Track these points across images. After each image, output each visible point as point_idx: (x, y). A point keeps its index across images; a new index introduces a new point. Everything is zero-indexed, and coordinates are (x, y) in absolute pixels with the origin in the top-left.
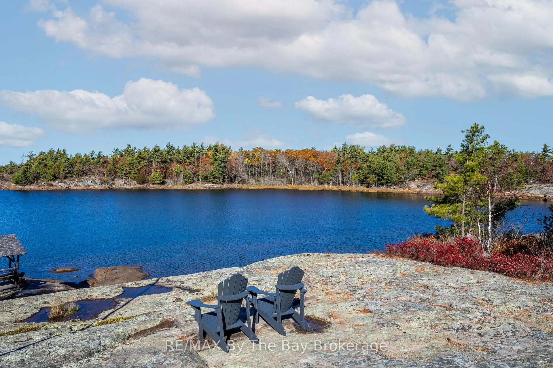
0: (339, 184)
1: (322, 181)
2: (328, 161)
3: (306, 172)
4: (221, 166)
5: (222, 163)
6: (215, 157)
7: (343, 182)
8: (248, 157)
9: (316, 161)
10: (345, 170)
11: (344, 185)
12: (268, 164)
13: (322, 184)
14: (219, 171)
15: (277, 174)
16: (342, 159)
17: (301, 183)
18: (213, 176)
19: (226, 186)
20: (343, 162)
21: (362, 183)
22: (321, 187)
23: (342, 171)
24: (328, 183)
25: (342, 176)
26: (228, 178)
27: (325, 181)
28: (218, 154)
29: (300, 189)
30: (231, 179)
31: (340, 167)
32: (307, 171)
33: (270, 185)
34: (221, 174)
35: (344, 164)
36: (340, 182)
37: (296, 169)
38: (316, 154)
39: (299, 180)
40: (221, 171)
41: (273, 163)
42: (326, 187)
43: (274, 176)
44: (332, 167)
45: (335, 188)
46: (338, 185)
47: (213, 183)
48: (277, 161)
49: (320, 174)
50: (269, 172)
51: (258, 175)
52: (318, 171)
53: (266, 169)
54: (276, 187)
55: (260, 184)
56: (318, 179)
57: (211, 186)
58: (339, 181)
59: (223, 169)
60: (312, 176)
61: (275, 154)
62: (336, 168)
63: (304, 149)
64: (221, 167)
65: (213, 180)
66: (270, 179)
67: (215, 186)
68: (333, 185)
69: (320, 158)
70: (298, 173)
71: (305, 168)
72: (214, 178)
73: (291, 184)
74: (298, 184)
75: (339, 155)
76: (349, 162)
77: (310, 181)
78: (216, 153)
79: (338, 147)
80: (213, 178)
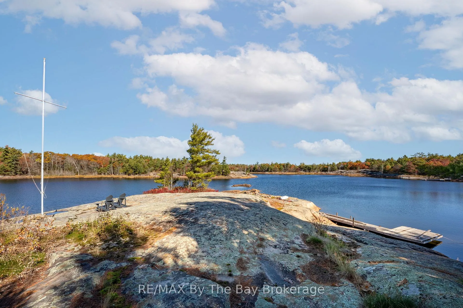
0: (111, 174)
1: (100, 173)
2: (104, 162)
3: (88, 168)
4: (12, 163)
5: (13, 161)
6: (6, 157)
7: (114, 173)
8: (39, 158)
9: (96, 161)
10: (115, 167)
11: (114, 174)
12: (58, 163)
13: (100, 174)
14: (10, 167)
15: (66, 169)
16: (113, 161)
17: (85, 174)
18: (4, 170)
19: (18, 177)
20: (114, 162)
21: (125, 173)
22: (100, 176)
23: (113, 167)
24: (104, 174)
25: (113, 169)
26: (20, 171)
27: (102, 172)
28: (9, 154)
29: (85, 177)
30: (23, 172)
31: (112, 165)
32: (90, 167)
33: (60, 175)
34: (13, 169)
35: (114, 163)
36: (112, 173)
37: (81, 166)
38: (95, 158)
39: (84, 172)
40: (13, 167)
41: (62, 162)
42: (103, 176)
43: (63, 170)
44: (107, 165)
45: (109, 176)
46: (111, 175)
47: (5, 175)
48: (66, 161)
49: (99, 169)
50: (59, 168)
51: (49, 169)
52: (97, 167)
53: (56, 165)
54: (65, 177)
55: (51, 175)
56: (98, 172)
57: (2, 177)
58: (111, 173)
59: (15, 165)
60: (93, 170)
61: (64, 157)
62: (109, 166)
63: (87, 155)
64: (13, 164)
65: (3, 173)
66: (60, 172)
67: (7, 177)
68: (108, 175)
69: (98, 160)
70: (83, 168)
71: (88, 165)
72: (6, 171)
73: (77, 174)
74: (83, 175)
75: (111, 159)
76: (118, 163)
77: (91, 173)
78: (7, 153)
79: (110, 155)
80: (4, 171)
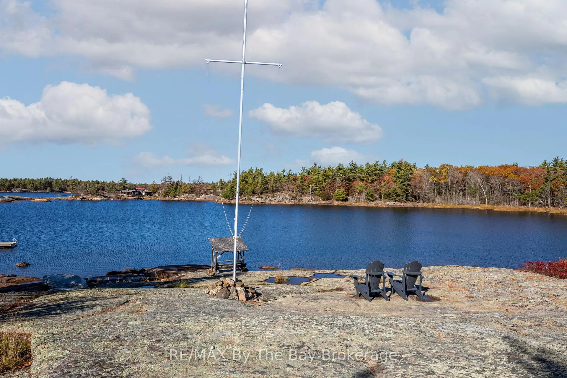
0: (547, 205)
1: (524, 201)
2: (533, 179)
3: (503, 191)
4: (404, 183)
5: (405, 181)
6: (398, 175)
7: (553, 204)
8: (433, 175)
9: (517, 178)
10: (556, 189)
11: (554, 207)
12: (458, 182)
13: (525, 204)
14: (402, 189)
15: (468, 192)
16: (552, 176)
17: (496, 203)
18: (396, 194)
19: (409, 204)
20: (554, 180)
22: (523, 208)
23: (553, 191)
24: (532, 204)
25: (553, 196)
26: (411, 196)
27: (528, 201)
28: (401, 172)
29: (495, 210)
30: (415, 197)
31: (549, 185)
32: (505, 190)
33: (459, 204)
34: (405, 192)
35: (554, 182)
36: (549, 203)
37: (491, 187)
38: (516, 170)
39: (495, 200)
40: (404, 189)
41: (463, 180)
42: (529, 208)
43: (464, 195)
44: (539, 185)
45: (541, 210)
46: (546, 207)
47: (396, 201)
48: (468, 178)
49: (522, 194)
50: (458, 191)
51: (445, 194)
52: (520, 190)
53: (455, 187)
54: (466, 206)
55: (447, 203)
56: (520, 199)
57: (393, 204)
58: (547, 202)
59: (406, 187)
60: (512, 195)
61: (465, 172)
62: (543, 187)
63: (503, 166)
64: (404, 185)
65: (395, 198)
66: (459, 198)
67: (398, 204)
68: (539, 207)
69: (522, 175)
70: (493, 192)
71: (503, 186)
72: (397, 196)
73: (485, 203)
74: (494, 204)
75: (548, 172)
76: (562, 180)
77: (508, 201)
78: (399, 170)
79: (548, 162)
80: (396, 196)
